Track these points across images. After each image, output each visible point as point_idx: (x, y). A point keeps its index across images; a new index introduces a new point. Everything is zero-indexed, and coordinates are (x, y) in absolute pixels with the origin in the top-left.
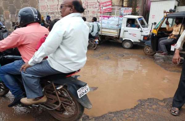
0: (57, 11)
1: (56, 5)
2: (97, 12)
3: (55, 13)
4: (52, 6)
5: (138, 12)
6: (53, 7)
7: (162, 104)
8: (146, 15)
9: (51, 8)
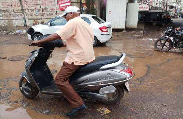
0: (11, 9)
1: (9, 2)
2: (56, 9)
3: (9, 11)
4: (5, 3)
5: (96, 8)
6: (6, 5)
7: (137, 82)
8: (104, 11)
9: (3, 5)
